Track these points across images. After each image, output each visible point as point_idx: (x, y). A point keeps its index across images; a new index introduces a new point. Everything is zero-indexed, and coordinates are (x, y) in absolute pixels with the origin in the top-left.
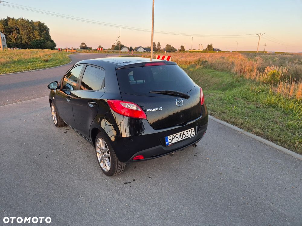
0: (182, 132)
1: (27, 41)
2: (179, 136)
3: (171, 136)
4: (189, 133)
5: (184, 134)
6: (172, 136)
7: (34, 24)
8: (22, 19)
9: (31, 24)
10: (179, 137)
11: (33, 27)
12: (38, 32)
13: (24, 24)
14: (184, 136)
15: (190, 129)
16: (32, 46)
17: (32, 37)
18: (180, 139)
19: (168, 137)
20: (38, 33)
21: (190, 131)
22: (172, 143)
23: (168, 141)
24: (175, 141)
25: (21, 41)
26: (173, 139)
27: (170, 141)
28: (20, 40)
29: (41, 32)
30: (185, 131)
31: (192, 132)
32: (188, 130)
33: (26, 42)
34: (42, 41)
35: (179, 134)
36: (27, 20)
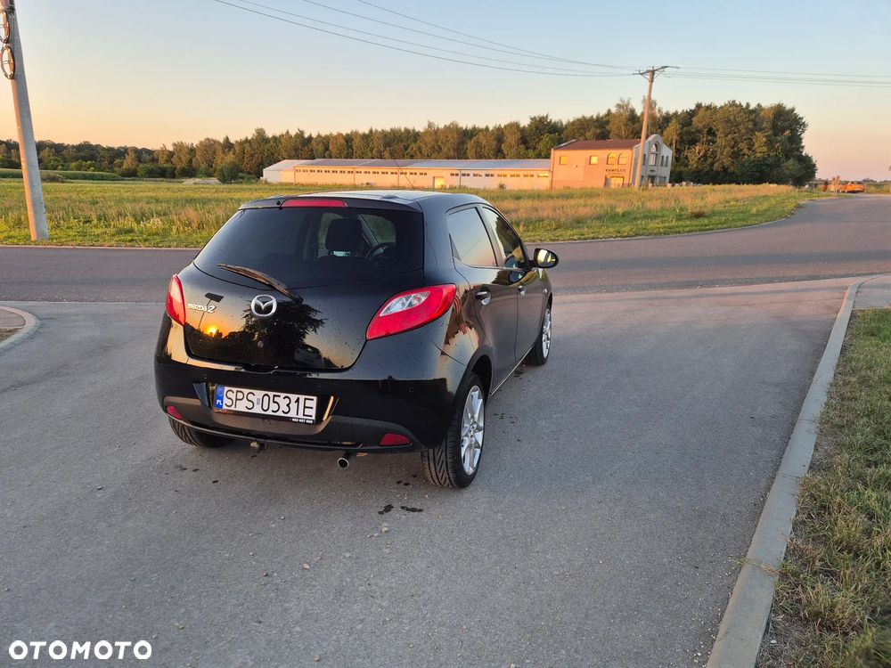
0: (271, 394)
1: (727, 162)
2: (259, 400)
3: (235, 389)
4: (293, 406)
5: (274, 402)
6: (237, 392)
7: (762, 113)
8: (733, 104)
9: (752, 117)
10: (258, 403)
11: (755, 124)
12: (766, 136)
13: (732, 118)
14: (274, 407)
15: (302, 398)
16: (736, 175)
17: (746, 151)
18: (257, 410)
19: (227, 389)
20: (764, 139)
21: (298, 401)
22: (232, 408)
23: (222, 399)
24: (242, 407)
25: (712, 165)
26: (237, 399)
27: (229, 403)
28: (710, 160)
29: (776, 135)
30: (283, 395)
31: (305, 407)
32: (294, 397)
33: (724, 167)
34: (770, 161)
35: (259, 394)
36: (744, 105)
